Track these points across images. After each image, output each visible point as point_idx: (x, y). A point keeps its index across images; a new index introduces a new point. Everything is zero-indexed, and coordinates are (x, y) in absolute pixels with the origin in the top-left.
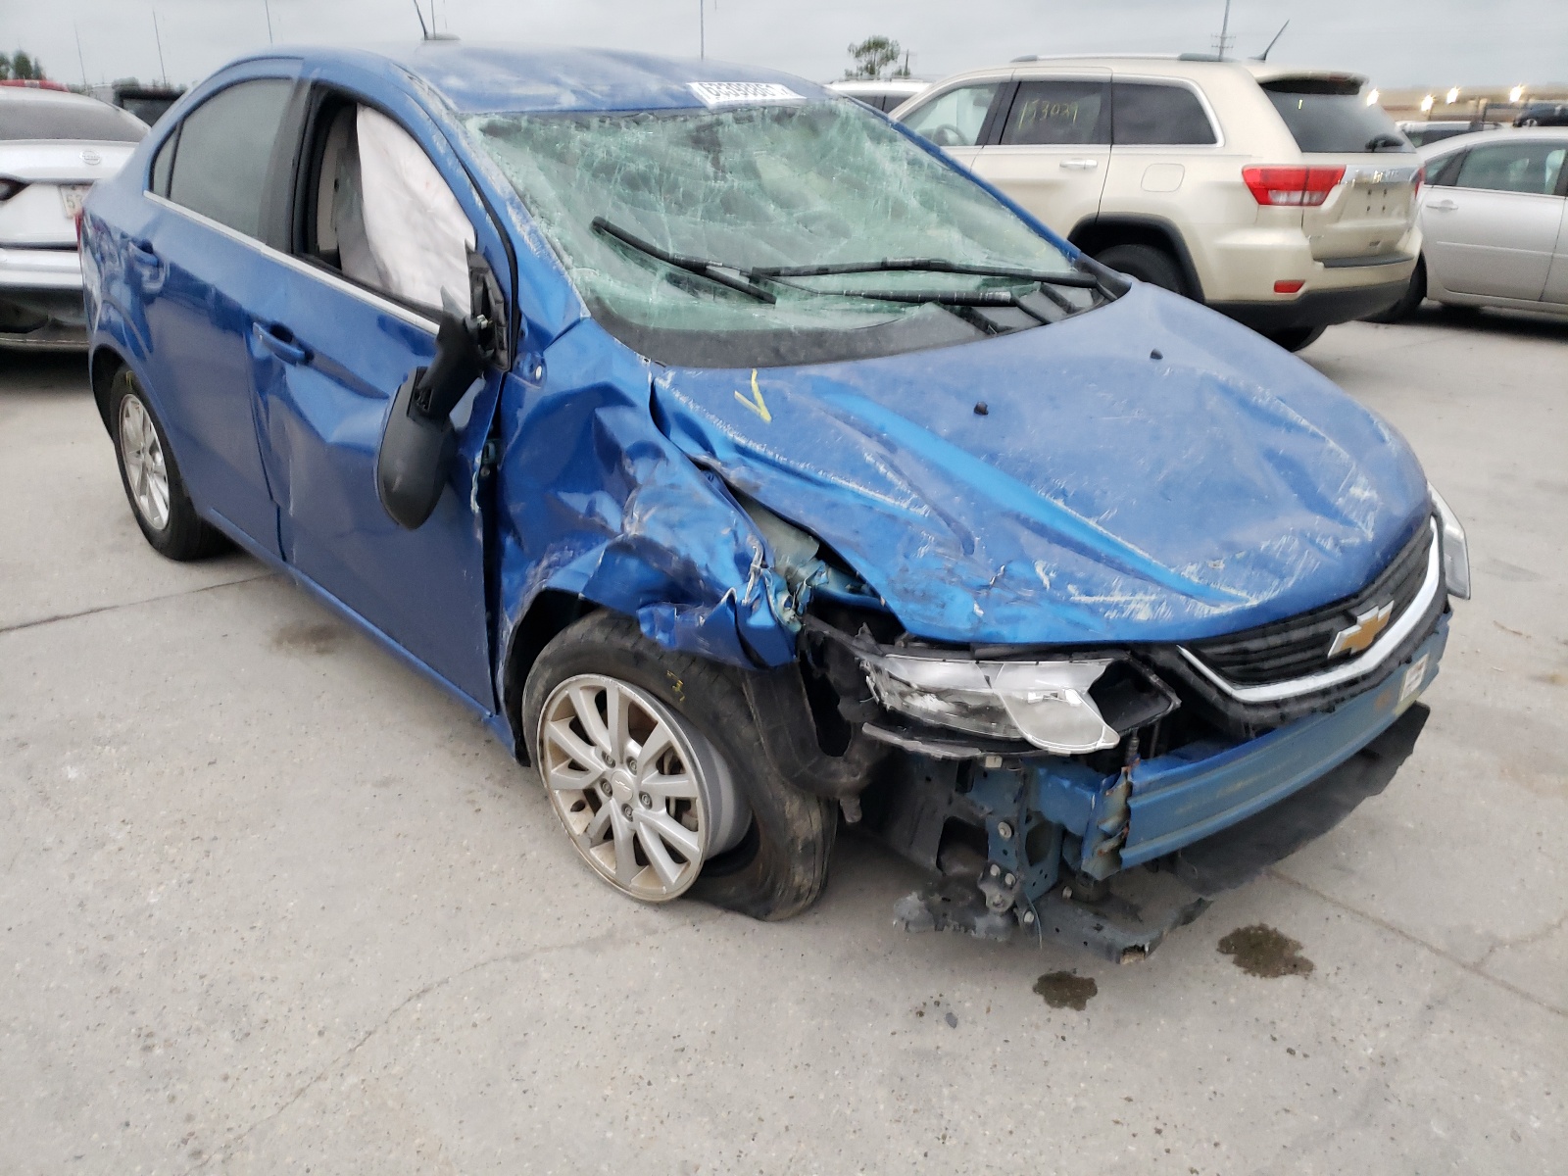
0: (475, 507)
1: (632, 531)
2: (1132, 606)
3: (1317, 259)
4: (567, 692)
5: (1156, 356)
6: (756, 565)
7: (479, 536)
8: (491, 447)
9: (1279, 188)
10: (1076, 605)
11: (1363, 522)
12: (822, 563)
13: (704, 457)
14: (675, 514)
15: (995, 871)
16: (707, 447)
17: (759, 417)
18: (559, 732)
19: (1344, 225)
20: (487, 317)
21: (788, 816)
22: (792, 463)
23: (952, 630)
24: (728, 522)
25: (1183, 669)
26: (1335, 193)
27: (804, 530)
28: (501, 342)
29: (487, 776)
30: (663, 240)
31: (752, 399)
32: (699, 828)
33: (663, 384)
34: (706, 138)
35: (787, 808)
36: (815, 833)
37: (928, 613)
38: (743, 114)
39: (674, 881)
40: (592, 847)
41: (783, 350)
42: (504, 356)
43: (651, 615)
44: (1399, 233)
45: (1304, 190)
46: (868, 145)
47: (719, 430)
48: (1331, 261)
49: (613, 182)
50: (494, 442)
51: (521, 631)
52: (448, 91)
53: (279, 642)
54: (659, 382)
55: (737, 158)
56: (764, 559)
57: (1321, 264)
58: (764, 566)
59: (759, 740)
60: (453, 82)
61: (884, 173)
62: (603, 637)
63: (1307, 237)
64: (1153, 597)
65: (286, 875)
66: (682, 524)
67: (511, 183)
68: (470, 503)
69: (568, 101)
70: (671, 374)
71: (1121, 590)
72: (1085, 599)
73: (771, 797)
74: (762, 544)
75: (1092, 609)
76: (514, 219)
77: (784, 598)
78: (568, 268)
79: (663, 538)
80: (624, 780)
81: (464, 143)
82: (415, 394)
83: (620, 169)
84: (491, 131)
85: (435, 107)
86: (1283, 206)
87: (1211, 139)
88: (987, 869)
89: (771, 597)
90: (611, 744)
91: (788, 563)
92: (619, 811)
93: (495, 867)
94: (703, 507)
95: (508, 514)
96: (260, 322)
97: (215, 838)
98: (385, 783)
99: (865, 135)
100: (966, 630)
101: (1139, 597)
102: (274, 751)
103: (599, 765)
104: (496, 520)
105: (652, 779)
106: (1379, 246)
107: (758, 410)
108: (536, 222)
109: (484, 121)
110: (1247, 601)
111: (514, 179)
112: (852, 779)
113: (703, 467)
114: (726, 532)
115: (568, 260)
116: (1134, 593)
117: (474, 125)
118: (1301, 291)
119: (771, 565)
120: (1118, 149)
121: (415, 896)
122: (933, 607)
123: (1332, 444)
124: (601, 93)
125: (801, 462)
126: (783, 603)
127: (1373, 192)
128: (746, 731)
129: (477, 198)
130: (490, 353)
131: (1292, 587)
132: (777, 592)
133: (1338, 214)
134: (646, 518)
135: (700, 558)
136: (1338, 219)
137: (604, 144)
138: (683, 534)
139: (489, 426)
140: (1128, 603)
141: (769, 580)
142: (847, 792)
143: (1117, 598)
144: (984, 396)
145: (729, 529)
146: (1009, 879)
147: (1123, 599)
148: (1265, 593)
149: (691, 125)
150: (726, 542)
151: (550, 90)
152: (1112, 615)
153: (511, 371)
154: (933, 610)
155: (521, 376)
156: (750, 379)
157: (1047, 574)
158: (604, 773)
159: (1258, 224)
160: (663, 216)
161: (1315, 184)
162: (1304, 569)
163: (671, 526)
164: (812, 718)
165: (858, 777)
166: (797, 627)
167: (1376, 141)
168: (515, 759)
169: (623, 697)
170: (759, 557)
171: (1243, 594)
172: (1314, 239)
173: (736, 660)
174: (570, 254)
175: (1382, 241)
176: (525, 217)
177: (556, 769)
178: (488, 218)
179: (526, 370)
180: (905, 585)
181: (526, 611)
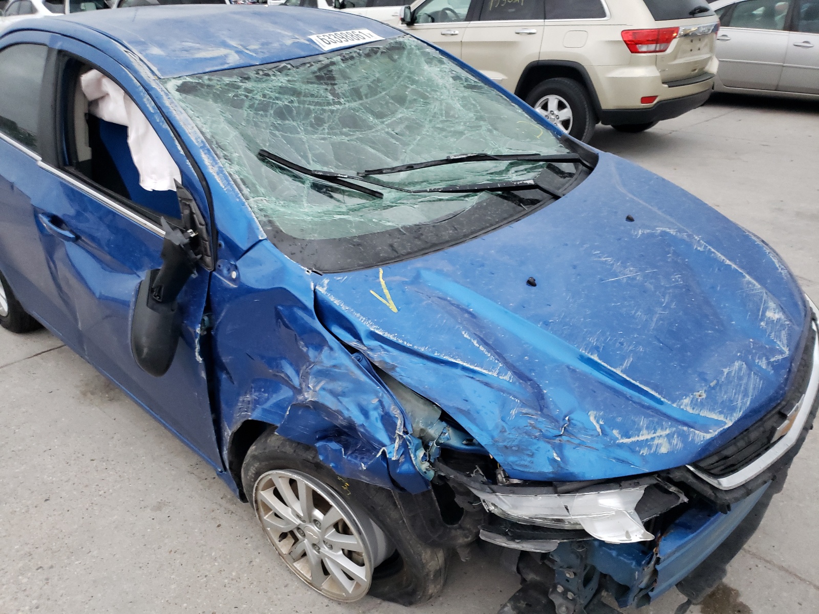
0: (199, 359)
1: (309, 396)
2: (656, 442)
3: (663, 83)
4: (270, 477)
5: (630, 219)
6: (400, 431)
7: (203, 375)
8: (206, 318)
9: (642, 43)
10: (621, 446)
11: (780, 341)
12: (444, 424)
13: (354, 343)
14: (338, 386)
15: (560, 589)
16: (356, 336)
17: (390, 310)
18: (267, 496)
19: (679, 61)
20: (194, 231)
21: (424, 561)
22: (416, 347)
23: (541, 473)
24: (376, 393)
25: (691, 480)
26: (674, 43)
27: (429, 402)
28: (206, 250)
29: (222, 496)
30: (305, 157)
31: (383, 296)
32: (365, 563)
33: (322, 290)
34: (325, 76)
35: (423, 557)
36: (440, 565)
37: (523, 462)
38: (347, 53)
39: (350, 592)
40: (295, 562)
41: (396, 245)
42: (208, 260)
43: (325, 448)
44: (706, 61)
45: (657, 43)
46: (426, 67)
47: (363, 324)
48: (672, 82)
49: (269, 116)
50: (207, 316)
51: (237, 435)
52: (152, 58)
53: (84, 394)
54: (319, 288)
55: (346, 87)
56: (404, 426)
57: (666, 86)
58: (406, 433)
59: (402, 519)
60: (156, 51)
61: (438, 85)
62: (292, 451)
63: (658, 70)
64: (668, 432)
65: (100, 595)
66: (343, 394)
67: (202, 133)
68: (195, 357)
69: (234, 59)
70: (326, 281)
71: (647, 428)
72: (626, 440)
73: (413, 553)
74: (402, 412)
75: (631, 448)
76: (206, 160)
77: (421, 453)
78: (247, 199)
79: (330, 402)
80: (312, 531)
81: (167, 103)
82: (151, 290)
83: (272, 107)
84: (184, 89)
85: (145, 73)
86: (646, 53)
87: (602, 14)
88: (555, 588)
89: (412, 456)
90: (302, 510)
91: (421, 426)
92: (311, 547)
93: (234, 574)
94: (357, 382)
95: (221, 361)
96: (44, 214)
97: (52, 567)
98: (159, 507)
99: (423, 60)
100: (550, 473)
101: (658, 434)
102: (87, 486)
103: (295, 520)
104: (213, 364)
105: (331, 535)
106: (696, 71)
107: (388, 304)
108: (222, 162)
109: (179, 82)
110: (725, 423)
111: (204, 130)
112: (466, 540)
113: (352, 350)
114: (375, 401)
115: (246, 191)
116: (655, 431)
117: (172, 85)
118: (655, 102)
119: (410, 431)
120: (548, 22)
121: (185, 605)
122: (526, 457)
123: (748, 277)
124: (254, 51)
125: (422, 346)
126: (420, 458)
127: (694, 41)
128: (394, 515)
129: (179, 148)
130: (199, 256)
131: (750, 405)
132: (416, 450)
133: (675, 56)
134: (318, 388)
135: (358, 419)
136: (675, 58)
137: (260, 89)
138: (345, 400)
139: (204, 304)
140: (653, 439)
141: (410, 443)
142: (461, 546)
143: (644, 436)
144: (531, 271)
145: (377, 400)
146: (570, 595)
147: (649, 437)
148: (735, 414)
149: (315, 68)
150: (376, 409)
151: (222, 51)
152: (645, 451)
153: (214, 270)
154: (526, 460)
155: (222, 275)
156: (378, 278)
157: (598, 422)
158: (299, 525)
159: (631, 64)
160: (302, 136)
161: (662, 38)
162: (754, 389)
163: (334, 394)
164: (437, 504)
165: (469, 539)
166: (431, 474)
167: (695, 10)
168: (239, 500)
169: (308, 487)
170: (401, 424)
171: (721, 418)
172: (663, 71)
173: (388, 486)
174: (248, 187)
175: (699, 68)
176: (214, 160)
177: (267, 516)
178: (188, 163)
179: (225, 272)
180: (505, 444)
181: (239, 427)
